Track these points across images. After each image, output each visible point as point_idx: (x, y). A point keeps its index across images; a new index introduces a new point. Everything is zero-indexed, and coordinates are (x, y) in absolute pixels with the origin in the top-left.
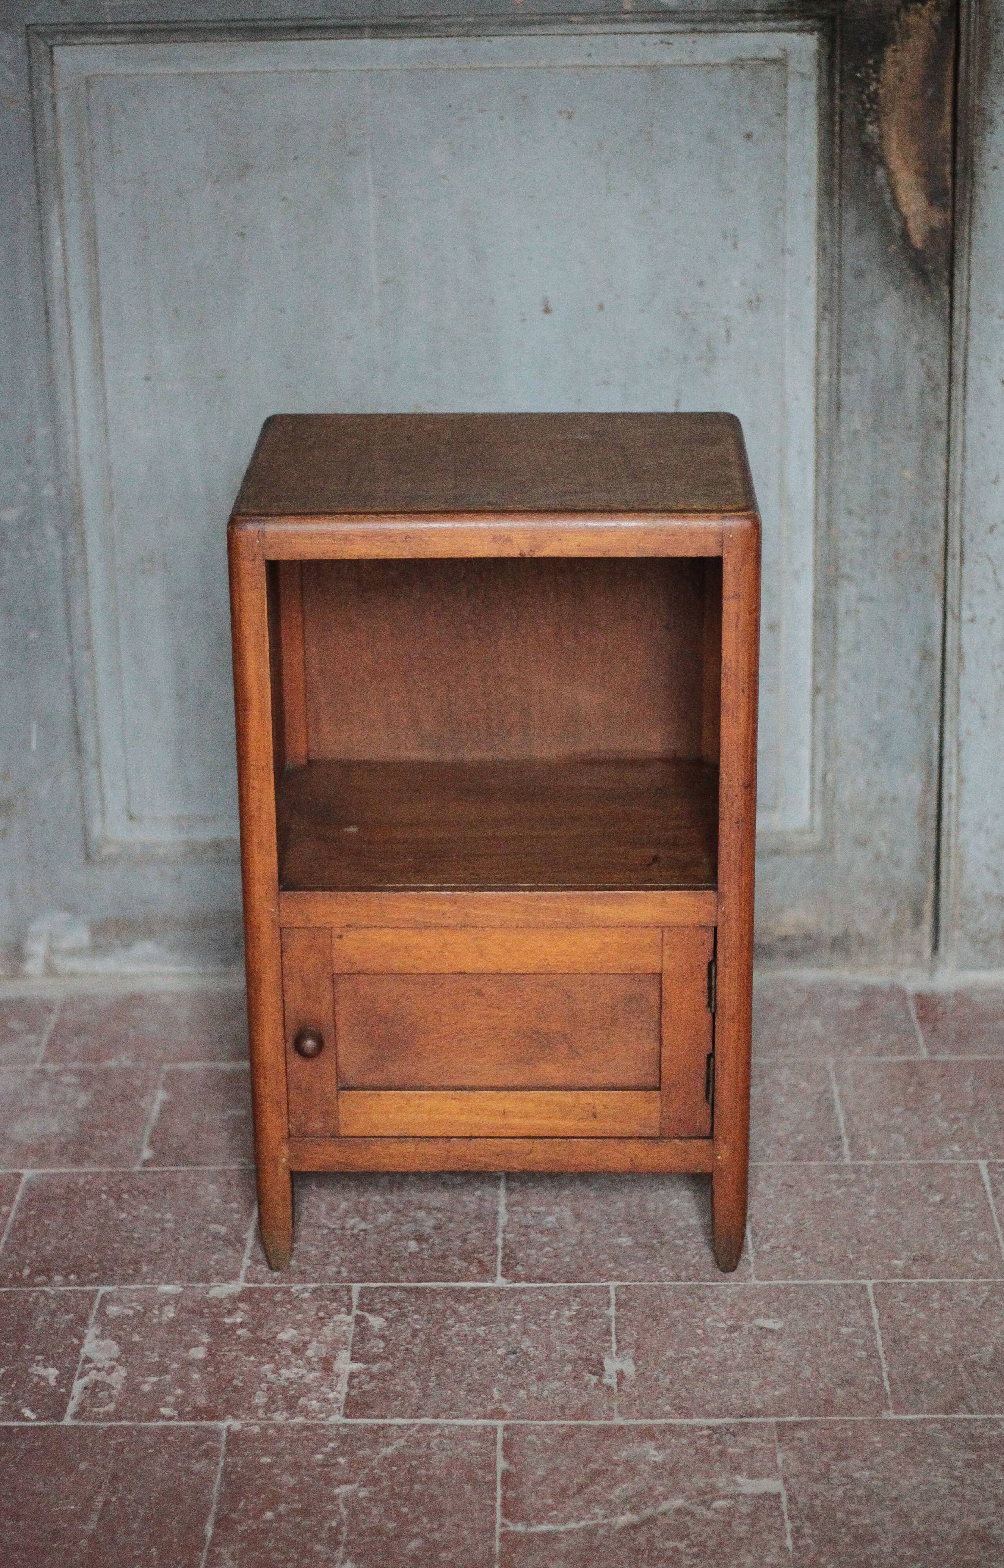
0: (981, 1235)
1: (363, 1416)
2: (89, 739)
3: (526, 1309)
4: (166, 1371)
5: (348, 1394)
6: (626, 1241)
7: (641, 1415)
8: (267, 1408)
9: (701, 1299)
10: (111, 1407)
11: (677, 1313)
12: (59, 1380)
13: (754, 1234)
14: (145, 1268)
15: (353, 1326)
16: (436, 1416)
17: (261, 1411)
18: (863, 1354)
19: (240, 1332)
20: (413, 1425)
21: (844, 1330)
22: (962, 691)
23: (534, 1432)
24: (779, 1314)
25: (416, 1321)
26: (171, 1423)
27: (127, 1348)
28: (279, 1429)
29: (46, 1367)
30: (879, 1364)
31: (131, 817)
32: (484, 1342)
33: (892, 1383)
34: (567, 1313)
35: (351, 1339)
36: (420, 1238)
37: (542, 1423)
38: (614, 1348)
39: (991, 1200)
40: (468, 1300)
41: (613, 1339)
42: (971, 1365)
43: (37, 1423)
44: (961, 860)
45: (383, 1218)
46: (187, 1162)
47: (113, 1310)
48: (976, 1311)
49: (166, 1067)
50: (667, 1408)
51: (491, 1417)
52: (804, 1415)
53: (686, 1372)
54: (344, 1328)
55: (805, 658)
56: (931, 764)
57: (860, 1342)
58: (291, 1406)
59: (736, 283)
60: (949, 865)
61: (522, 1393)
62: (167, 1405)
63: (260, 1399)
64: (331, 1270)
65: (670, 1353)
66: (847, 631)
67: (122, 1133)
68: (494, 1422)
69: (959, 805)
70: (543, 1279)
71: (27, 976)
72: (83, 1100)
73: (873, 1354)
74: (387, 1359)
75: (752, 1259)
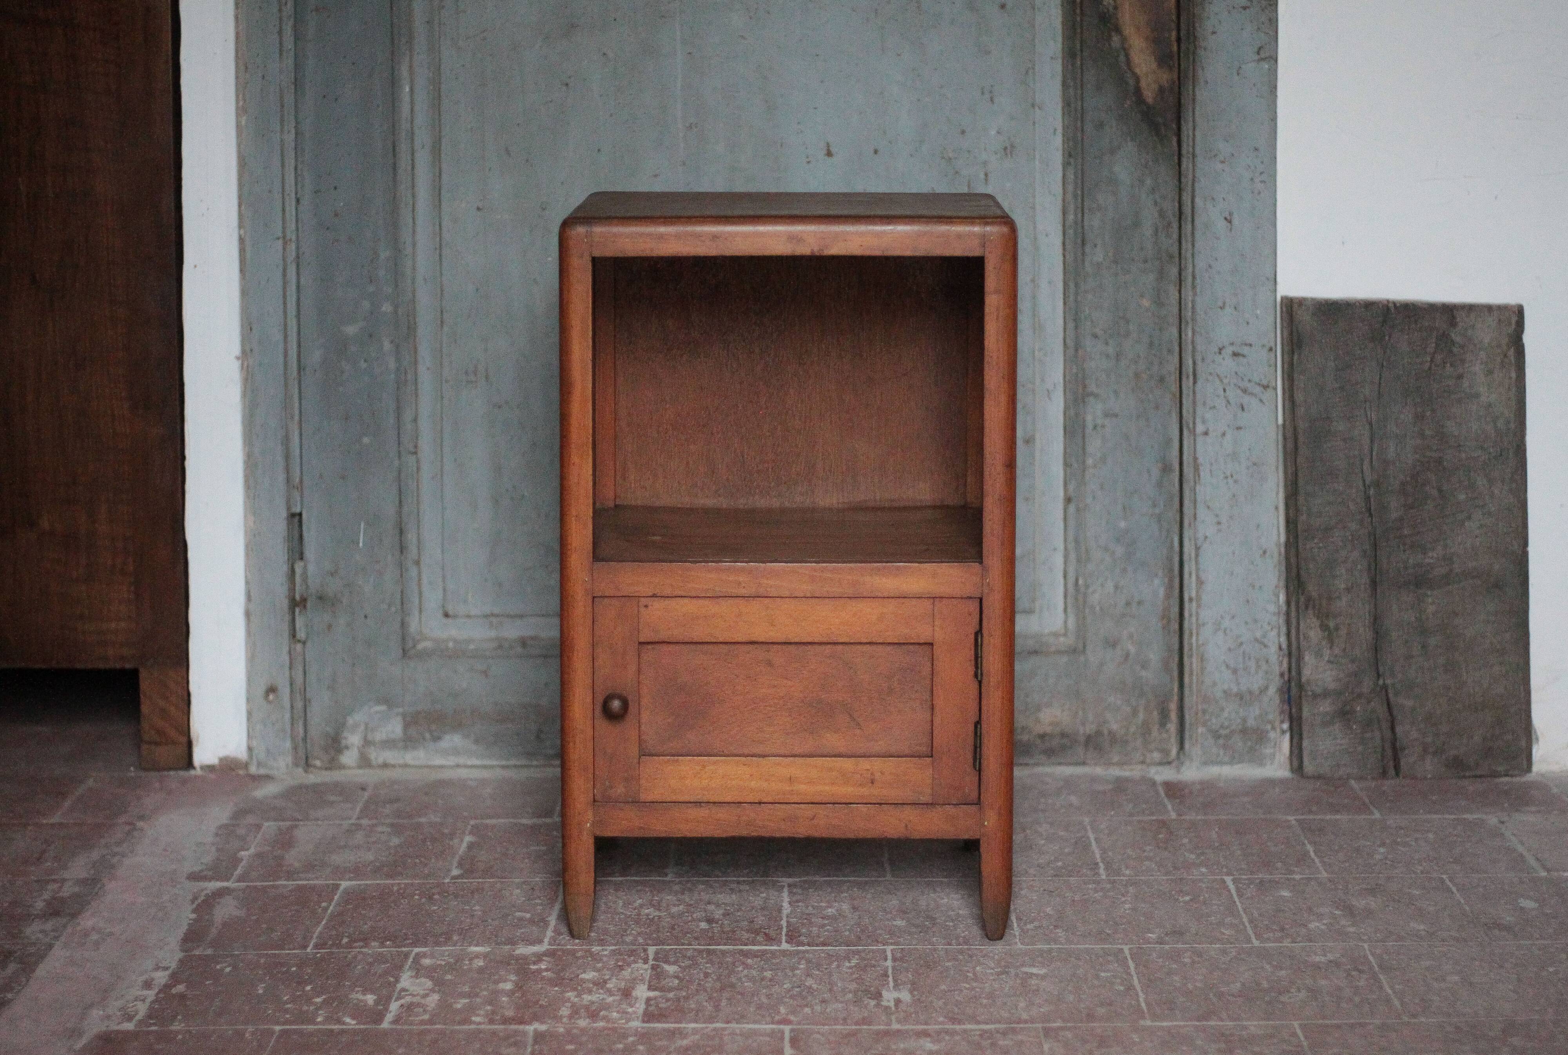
0: (1228, 920)
1: (659, 1022)
2: (411, 537)
3: (809, 961)
4: (477, 995)
5: (646, 1010)
6: (899, 923)
7: (918, 1023)
8: (571, 1017)
9: (971, 956)
10: (426, 1017)
11: (947, 964)
12: (377, 1003)
13: (1019, 919)
14: (455, 938)
15: (649, 971)
16: (728, 1022)
17: (565, 1020)
18: (1122, 988)
19: (545, 974)
20: (707, 1028)
21: (1103, 974)
22: (1199, 499)
23: (819, 1033)
24: (1043, 965)
25: (706, 968)
26: (483, 1026)
27: (439, 984)
28: (583, 1031)
29: (365, 994)
30: (1137, 995)
31: (446, 615)
32: (771, 980)
33: (1148, 1004)
34: (847, 964)
35: (648, 978)
36: (710, 921)
37: (826, 1027)
38: (891, 984)
39: (1236, 899)
40: (756, 956)
41: (891, 979)
42: (1220, 995)
43: (357, 1027)
44: (1202, 659)
45: (674, 910)
46: (492, 877)
47: (427, 962)
48: (1224, 963)
49: (472, 822)
50: (941, 1019)
51: (780, 1022)
52: (1068, 1021)
53: (957, 998)
54: (641, 972)
55: (1057, 470)
56: (1171, 570)
57: (1118, 981)
58: (593, 1015)
59: (993, 132)
60: (1192, 663)
61: (807, 1010)
62: (478, 1015)
63: (565, 1011)
64: (629, 939)
65: (943, 987)
66: (1094, 445)
67: (433, 860)
68: (782, 1027)
69: (1199, 606)
70: (824, 944)
71: (342, 767)
72: (395, 841)
73: (1130, 988)
74: (682, 989)
75: (1017, 934)
